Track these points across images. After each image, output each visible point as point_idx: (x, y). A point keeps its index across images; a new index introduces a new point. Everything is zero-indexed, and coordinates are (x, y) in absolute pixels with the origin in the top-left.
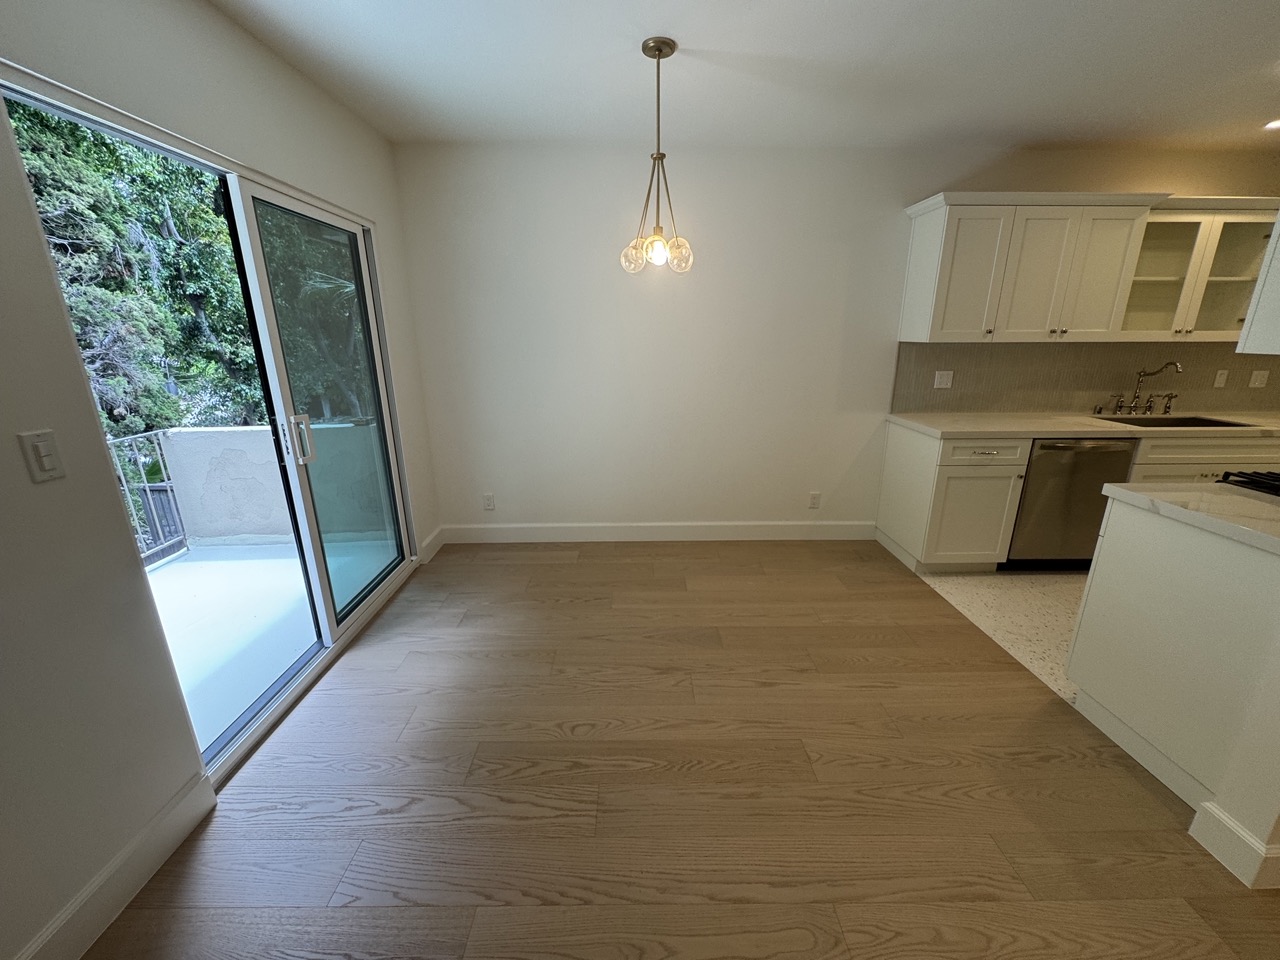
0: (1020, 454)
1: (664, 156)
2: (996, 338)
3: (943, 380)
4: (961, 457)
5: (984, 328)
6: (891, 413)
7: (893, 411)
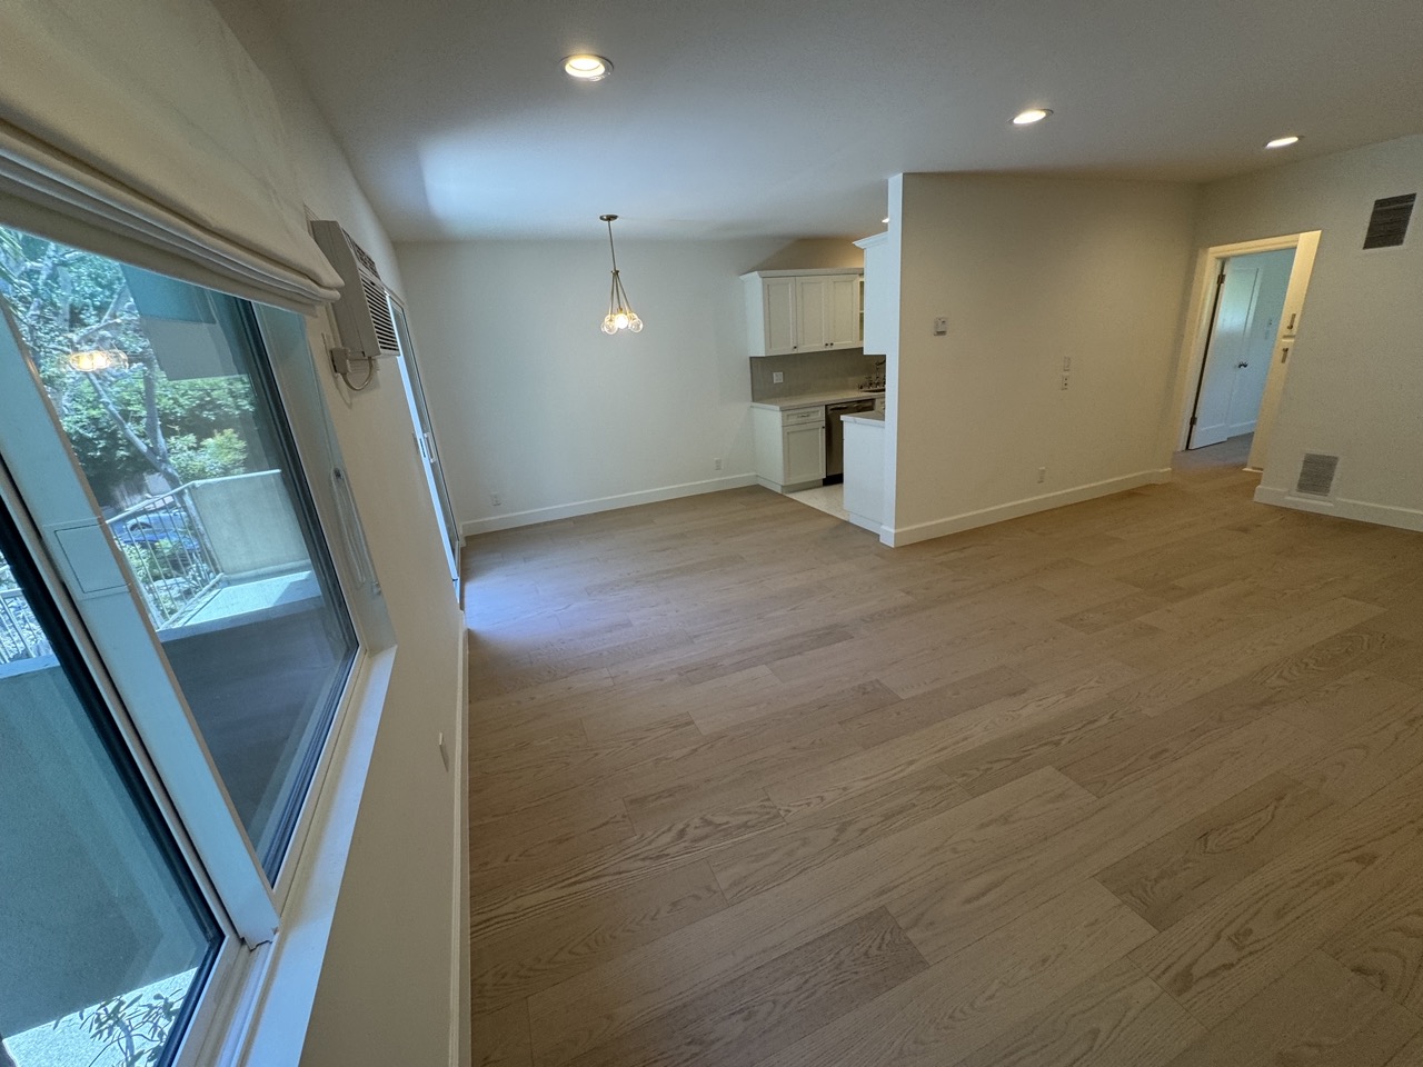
0: (821, 414)
1: (617, 272)
2: (800, 351)
3: (778, 378)
4: (793, 420)
5: (792, 346)
6: (753, 401)
7: (754, 400)
